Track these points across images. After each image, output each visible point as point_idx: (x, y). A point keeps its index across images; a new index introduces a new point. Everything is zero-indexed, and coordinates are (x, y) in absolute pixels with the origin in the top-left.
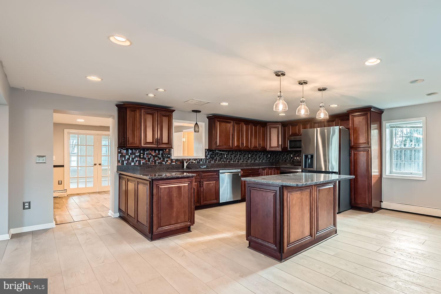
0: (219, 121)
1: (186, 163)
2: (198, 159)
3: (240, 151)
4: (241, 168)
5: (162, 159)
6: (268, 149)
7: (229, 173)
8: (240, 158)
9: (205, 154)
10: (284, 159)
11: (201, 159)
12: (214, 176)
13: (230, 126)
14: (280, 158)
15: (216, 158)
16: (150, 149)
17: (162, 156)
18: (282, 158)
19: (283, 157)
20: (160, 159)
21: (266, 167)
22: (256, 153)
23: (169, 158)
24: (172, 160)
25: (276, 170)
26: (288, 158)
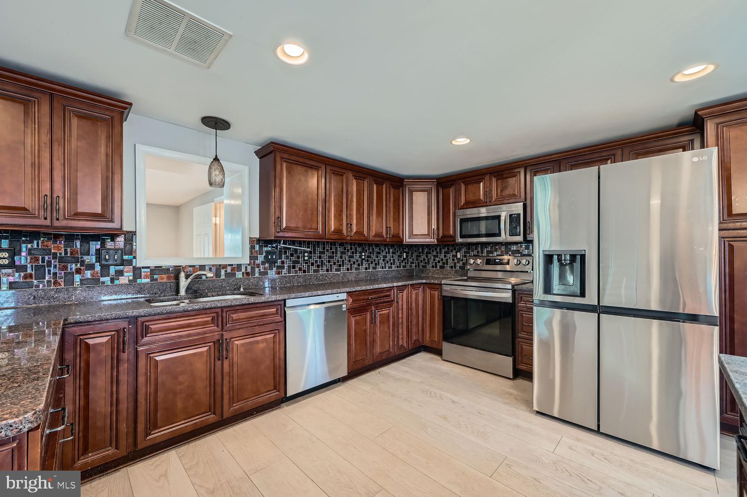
0: (288, 161)
1: (187, 277)
2: (229, 265)
3: (341, 245)
4: (348, 290)
5: (98, 268)
6: (407, 240)
7: (318, 306)
8: (343, 261)
9: (251, 252)
10: (439, 262)
11: (239, 267)
12: (270, 319)
14: (428, 259)
15: (283, 262)
17: (98, 259)
18: (434, 260)
19: (437, 259)
20: (91, 267)
21: (407, 283)
22: (377, 250)
23: (130, 262)
24: (137, 272)
25: (428, 291)
26: (450, 261)
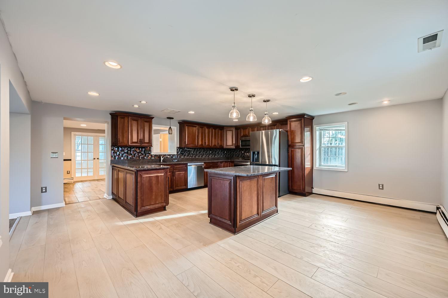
0: (187, 125)
1: (163, 158)
2: (172, 155)
3: (203, 149)
4: (204, 162)
5: (144, 155)
6: (225, 147)
7: (195, 166)
8: (204, 154)
9: (177, 151)
11: (174, 155)
12: (183, 168)
13: (195, 129)
14: (234, 154)
15: (185, 154)
16: (135, 147)
17: (144, 153)
19: (237, 154)
20: (143, 154)
21: (223, 161)
22: (215, 150)
23: (150, 154)
24: (151, 155)
25: (231, 163)
26: (240, 154)
